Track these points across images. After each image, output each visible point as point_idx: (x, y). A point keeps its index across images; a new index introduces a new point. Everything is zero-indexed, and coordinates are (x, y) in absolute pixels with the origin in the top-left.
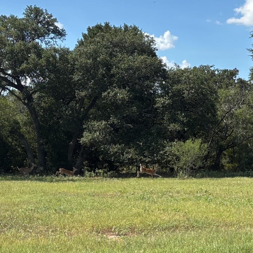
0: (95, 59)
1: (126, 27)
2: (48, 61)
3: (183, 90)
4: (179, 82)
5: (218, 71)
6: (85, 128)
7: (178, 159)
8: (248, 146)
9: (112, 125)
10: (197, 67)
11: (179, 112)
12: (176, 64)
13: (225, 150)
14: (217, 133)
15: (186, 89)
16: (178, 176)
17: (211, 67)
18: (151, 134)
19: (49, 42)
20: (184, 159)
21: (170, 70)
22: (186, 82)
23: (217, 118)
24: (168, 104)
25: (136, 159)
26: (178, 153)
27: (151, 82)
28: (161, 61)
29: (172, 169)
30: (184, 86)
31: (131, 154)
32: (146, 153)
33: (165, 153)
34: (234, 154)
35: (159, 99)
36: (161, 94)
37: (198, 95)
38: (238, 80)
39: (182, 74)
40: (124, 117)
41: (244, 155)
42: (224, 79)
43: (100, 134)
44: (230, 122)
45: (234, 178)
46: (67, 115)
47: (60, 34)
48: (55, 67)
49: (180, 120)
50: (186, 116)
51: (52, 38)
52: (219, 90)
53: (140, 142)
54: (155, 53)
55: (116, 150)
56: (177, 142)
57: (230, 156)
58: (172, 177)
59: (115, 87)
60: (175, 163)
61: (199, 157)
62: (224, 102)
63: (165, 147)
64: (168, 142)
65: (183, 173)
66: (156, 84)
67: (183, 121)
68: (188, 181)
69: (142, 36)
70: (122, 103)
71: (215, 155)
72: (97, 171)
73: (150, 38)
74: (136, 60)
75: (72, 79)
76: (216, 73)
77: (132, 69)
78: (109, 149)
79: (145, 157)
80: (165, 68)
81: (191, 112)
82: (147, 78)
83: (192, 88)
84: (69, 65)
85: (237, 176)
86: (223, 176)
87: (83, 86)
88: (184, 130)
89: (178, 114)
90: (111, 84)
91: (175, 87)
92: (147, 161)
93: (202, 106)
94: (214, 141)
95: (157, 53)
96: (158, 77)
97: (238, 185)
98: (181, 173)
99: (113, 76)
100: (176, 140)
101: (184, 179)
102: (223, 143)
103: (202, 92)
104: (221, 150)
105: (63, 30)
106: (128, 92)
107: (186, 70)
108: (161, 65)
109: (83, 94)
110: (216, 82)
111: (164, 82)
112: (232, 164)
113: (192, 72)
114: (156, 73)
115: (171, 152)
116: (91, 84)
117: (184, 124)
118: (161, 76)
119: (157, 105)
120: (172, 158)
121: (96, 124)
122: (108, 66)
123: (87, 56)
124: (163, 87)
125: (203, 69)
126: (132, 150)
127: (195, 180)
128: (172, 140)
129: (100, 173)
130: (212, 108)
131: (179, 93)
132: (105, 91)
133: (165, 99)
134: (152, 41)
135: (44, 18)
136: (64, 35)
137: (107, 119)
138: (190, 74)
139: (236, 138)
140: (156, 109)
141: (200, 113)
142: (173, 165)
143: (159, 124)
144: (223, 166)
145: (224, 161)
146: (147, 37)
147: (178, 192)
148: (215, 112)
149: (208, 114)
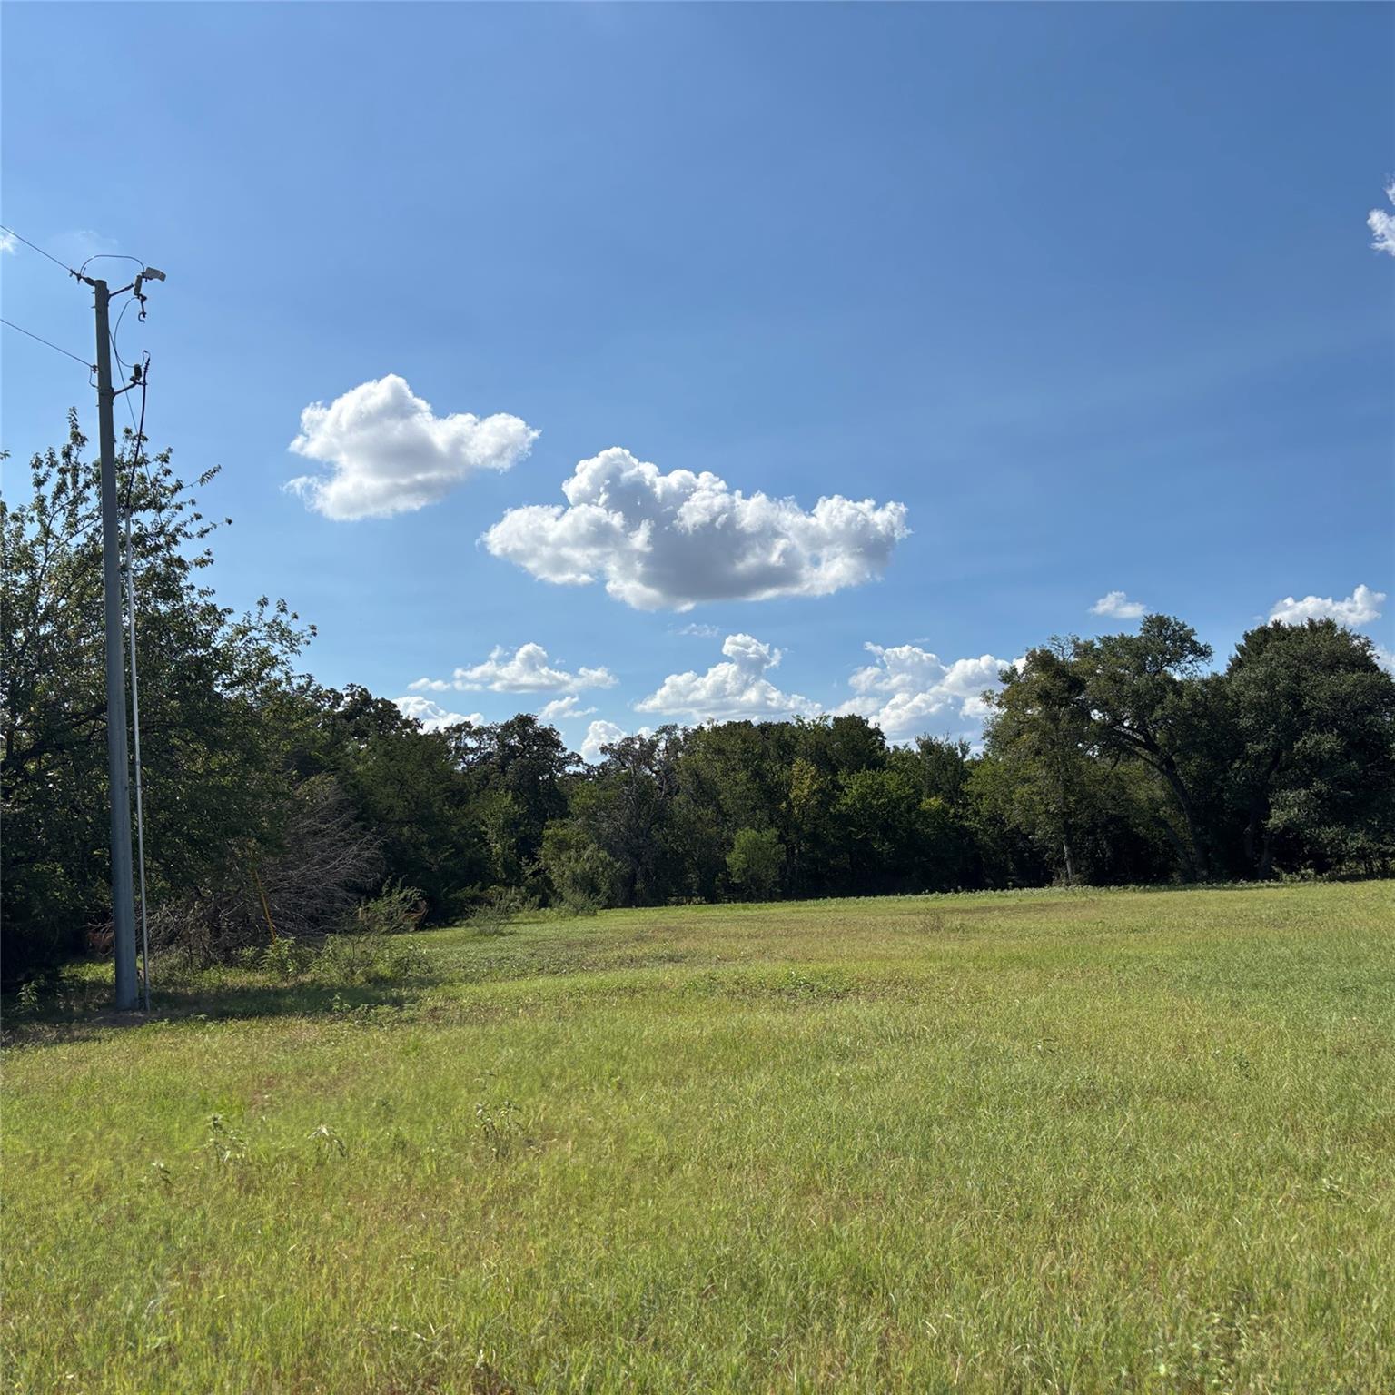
0: (1272, 688)
1: (1312, 623)
2: (1194, 700)
6: (1273, 803)
9: (1318, 795)
19: (1186, 668)
31: (1359, 840)
40: (1335, 780)
43: (1299, 810)
46: (1238, 784)
47: (1203, 652)
48: (1206, 708)
51: (1190, 662)
55: (1332, 835)
59: (1313, 732)
70: (1331, 757)
72: (1303, 872)
75: (1236, 725)
78: (1319, 835)
84: (1229, 703)
87: (1256, 734)
90: (1306, 727)
99: (1307, 712)
105: (1206, 646)
106: (1338, 738)
109: (1261, 747)
116: (1271, 731)
121: (1291, 796)
122: (1295, 699)
123: (1257, 684)
126: (1361, 834)
129: (1309, 875)
132: (1297, 740)
135: (1174, 631)
136: (1210, 654)
137: (1307, 785)
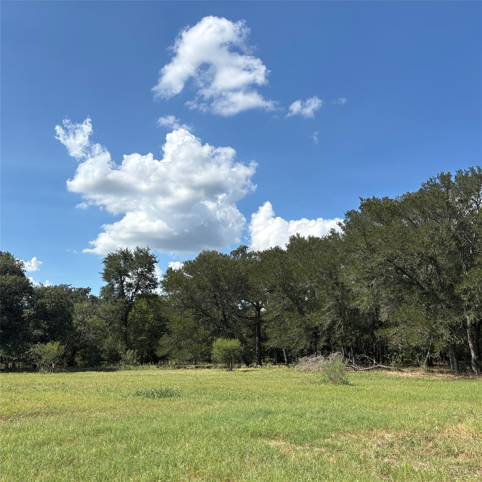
3: (46, 303)
4: (42, 297)
5: (74, 289)
7: (40, 357)
8: (97, 347)
10: (58, 286)
11: (42, 321)
12: (40, 283)
13: (78, 350)
14: (72, 337)
15: (48, 303)
16: (40, 372)
17: (69, 285)
18: (18, 338)
20: (45, 358)
21: (36, 288)
22: (48, 297)
23: (73, 326)
24: (33, 314)
25: (5, 358)
26: (40, 353)
27: (20, 297)
28: (28, 280)
29: (35, 366)
30: (47, 301)
32: (14, 353)
33: (29, 353)
34: (86, 354)
35: (26, 310)
36: (28, 306)
37: (58, 307)
38: (90, 296)
39: (45, 291)
41: (94, 354)
42: (79, 295)
44: (83, 328)
45: (85, 373)
49: (43, 327)
50: (47, 324)
52: (75, 304)
53: (9, 344)
54: (24, 274)
56: (39, 344)
57: (82, 355)
58: (34, 372)
60: (37, 361)
61: (57, 356)
62: (79, 313)
63: (29, 348)
64: (32, 344)
65: (44, 368)
66: (24, 298)
67: (45, 328)
68: (48, 375)
69: (13, 260)
71: (70, 354)
73: (20, 262)
74: (8, 279)
76: (73, 290)
77: (4, 286)
79: (13, 356)
80: (31, 285)
81: (51, 320)
82: (16, 293)
83: (53, 302)
85: (87, 370)
86: (77, 371)
88: (46, 334)
89: (41, 322)
91: (39, 301)
92: (14, 359)
93: (60, 316)
94: (69, 343)
95: (26, 274)
96: (26, 293)
97: (89, 377)
98: (42, 368)
100: (39, 343)
101: (45, 374)
102: (77, 345)
103: (61, 305)
104: (75, 350)
107: (49, 288)
108: (28, 283)
110: (73, 298)
111: (30, 297)
112: (84, 361)
113: (53, 289)
114: (24, 289)
115: (34, 352)
117: (45, 330)
118: (28, 292)
119: (25, 315)
120: (35, 357)
124: (29, 301)
125: (62, 287)
127: (53, 374)
128: (36, 343)
130: (69, 318)
131: (43, 305)
133: (31, 310)
134: (22, 264)
138: (52, 291)
139: (88, 341)
140: (23, 318)
141: (59, 322)
142: (36, 362)
143: (25, 330)
144: (76, 363)
145: (77, 359)
146: (18, 261)
147: (40, 384)
148: (71, 321)
149: (65, 323)
